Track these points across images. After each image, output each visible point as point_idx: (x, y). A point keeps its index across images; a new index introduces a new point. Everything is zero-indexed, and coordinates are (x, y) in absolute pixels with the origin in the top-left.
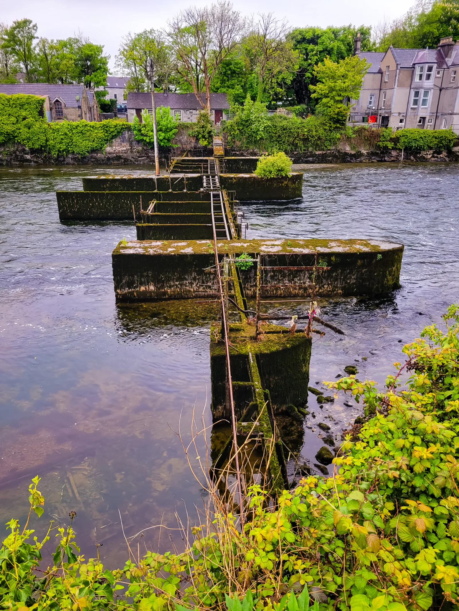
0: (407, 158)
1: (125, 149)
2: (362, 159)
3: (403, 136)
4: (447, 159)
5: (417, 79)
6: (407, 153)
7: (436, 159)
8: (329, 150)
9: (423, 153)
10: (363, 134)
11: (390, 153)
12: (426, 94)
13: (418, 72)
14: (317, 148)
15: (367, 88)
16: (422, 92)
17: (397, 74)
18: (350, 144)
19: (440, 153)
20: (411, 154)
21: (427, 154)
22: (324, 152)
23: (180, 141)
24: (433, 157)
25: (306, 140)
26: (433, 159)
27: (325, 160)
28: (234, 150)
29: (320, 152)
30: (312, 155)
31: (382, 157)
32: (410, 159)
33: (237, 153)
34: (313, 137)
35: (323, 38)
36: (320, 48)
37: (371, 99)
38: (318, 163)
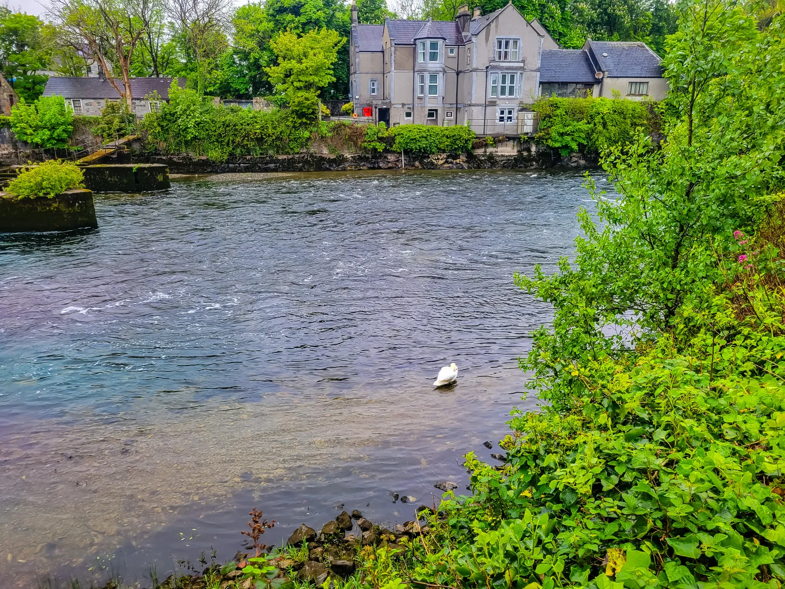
0: (410, 164)
1: (6, 152)
2: (347, 165)
3: (399, 135)
4: (465, 166)
5: (420, 60)
6: (409, 157)
7: (450, 165)
8: (298, 153)
9: (433, 158)
10: (343, 132)
11: (386, 157)
12: (433, 78)
13: (420, 50)
14: (280, 152)
15: (364, 71)
16: (427, 76)
17: (393, 54)
18: (328, 146)
19: (456, 157)
20: (415, 159)
21: (438, 159)
22: (290, 157)
23: (83, 142)
24: (446, 162)
25: (260, 140)
26: (446, 165)
27: (293, 167)
28: (159, 154)
29: (285, 157)
30: (273, 161)
31: (374, 163)
32: (413, 166)
33: (164, 158)
34: (269, 136)
35: (306, 6)
36: (303, 19)
37: (373, 85)
38: (283, 171)
